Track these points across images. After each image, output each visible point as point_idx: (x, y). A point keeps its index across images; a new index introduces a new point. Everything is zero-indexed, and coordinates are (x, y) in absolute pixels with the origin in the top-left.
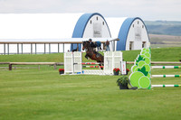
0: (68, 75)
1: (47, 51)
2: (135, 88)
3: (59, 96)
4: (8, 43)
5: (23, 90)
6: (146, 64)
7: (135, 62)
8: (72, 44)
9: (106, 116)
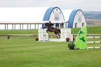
0: (40, 42)
1: (29, 28)
2: (78, 49)
3: (36, 53)
4: (7, 24)
5: (15, 50)
6: (84, 35)
7: (78, 35)
8: (43, 24)
9: (62, 65)
